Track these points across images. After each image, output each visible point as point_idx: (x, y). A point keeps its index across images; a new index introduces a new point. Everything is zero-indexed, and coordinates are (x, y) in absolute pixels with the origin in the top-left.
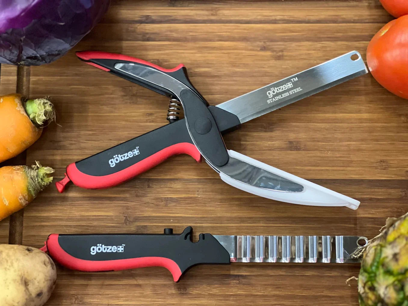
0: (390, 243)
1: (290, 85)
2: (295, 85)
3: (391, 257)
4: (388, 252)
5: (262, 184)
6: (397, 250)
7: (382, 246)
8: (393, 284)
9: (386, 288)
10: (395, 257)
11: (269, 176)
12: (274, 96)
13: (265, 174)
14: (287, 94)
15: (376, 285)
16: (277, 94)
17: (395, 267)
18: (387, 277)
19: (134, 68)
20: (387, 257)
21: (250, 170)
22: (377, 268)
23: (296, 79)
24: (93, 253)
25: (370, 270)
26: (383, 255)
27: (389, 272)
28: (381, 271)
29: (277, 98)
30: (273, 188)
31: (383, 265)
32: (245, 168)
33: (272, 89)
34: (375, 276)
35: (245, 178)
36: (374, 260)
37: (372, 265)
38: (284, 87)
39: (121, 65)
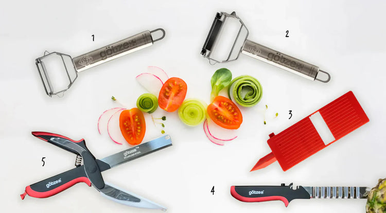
0: (380, 190)
1: (135, 150)
2: (138, 150)
3: (380, 196)
4: (379, 194)
5: (120, 198)
6: (383, 193)
7: (376, 191)
8: (381, 208)
9: (378, 209)
10: (382, 196)
11: (124, 194)
12: (127, 155)
13: (122, 193)
14: (134, 155)
15: (374, 208)
16: (129, 155)
17: (382, 200)
18: (379, 205)
19: (60, 140)
20: (378, 196)
21: (115, 191)
22: (374, 201)
23: (138, 147)
24: (250, 194)
25: (371, 202)
26: (377, 195)
27: (379, 203)
28: (376, 202)
29: (129, 156)
30: (126, 200)
31: (377, 200)
32: (112, 190)
33: (126, 152)
34: (374, 204)
35: (112, 195)
36: (373, 197)
37: (372, 200)
38: (132, 151)
39: (54, 138)
